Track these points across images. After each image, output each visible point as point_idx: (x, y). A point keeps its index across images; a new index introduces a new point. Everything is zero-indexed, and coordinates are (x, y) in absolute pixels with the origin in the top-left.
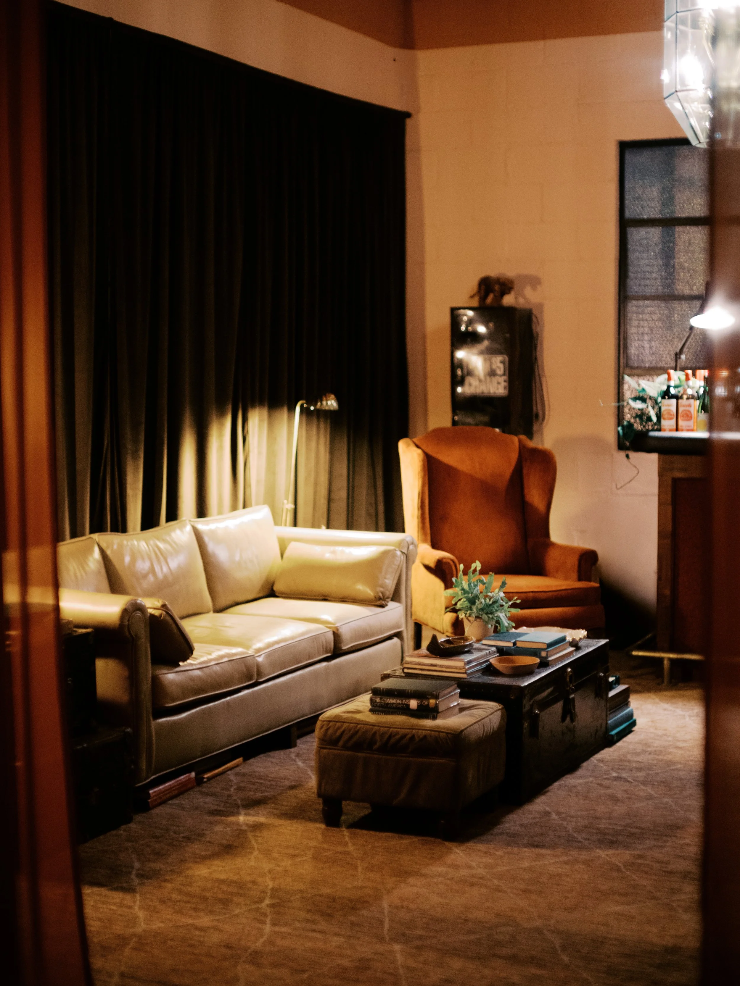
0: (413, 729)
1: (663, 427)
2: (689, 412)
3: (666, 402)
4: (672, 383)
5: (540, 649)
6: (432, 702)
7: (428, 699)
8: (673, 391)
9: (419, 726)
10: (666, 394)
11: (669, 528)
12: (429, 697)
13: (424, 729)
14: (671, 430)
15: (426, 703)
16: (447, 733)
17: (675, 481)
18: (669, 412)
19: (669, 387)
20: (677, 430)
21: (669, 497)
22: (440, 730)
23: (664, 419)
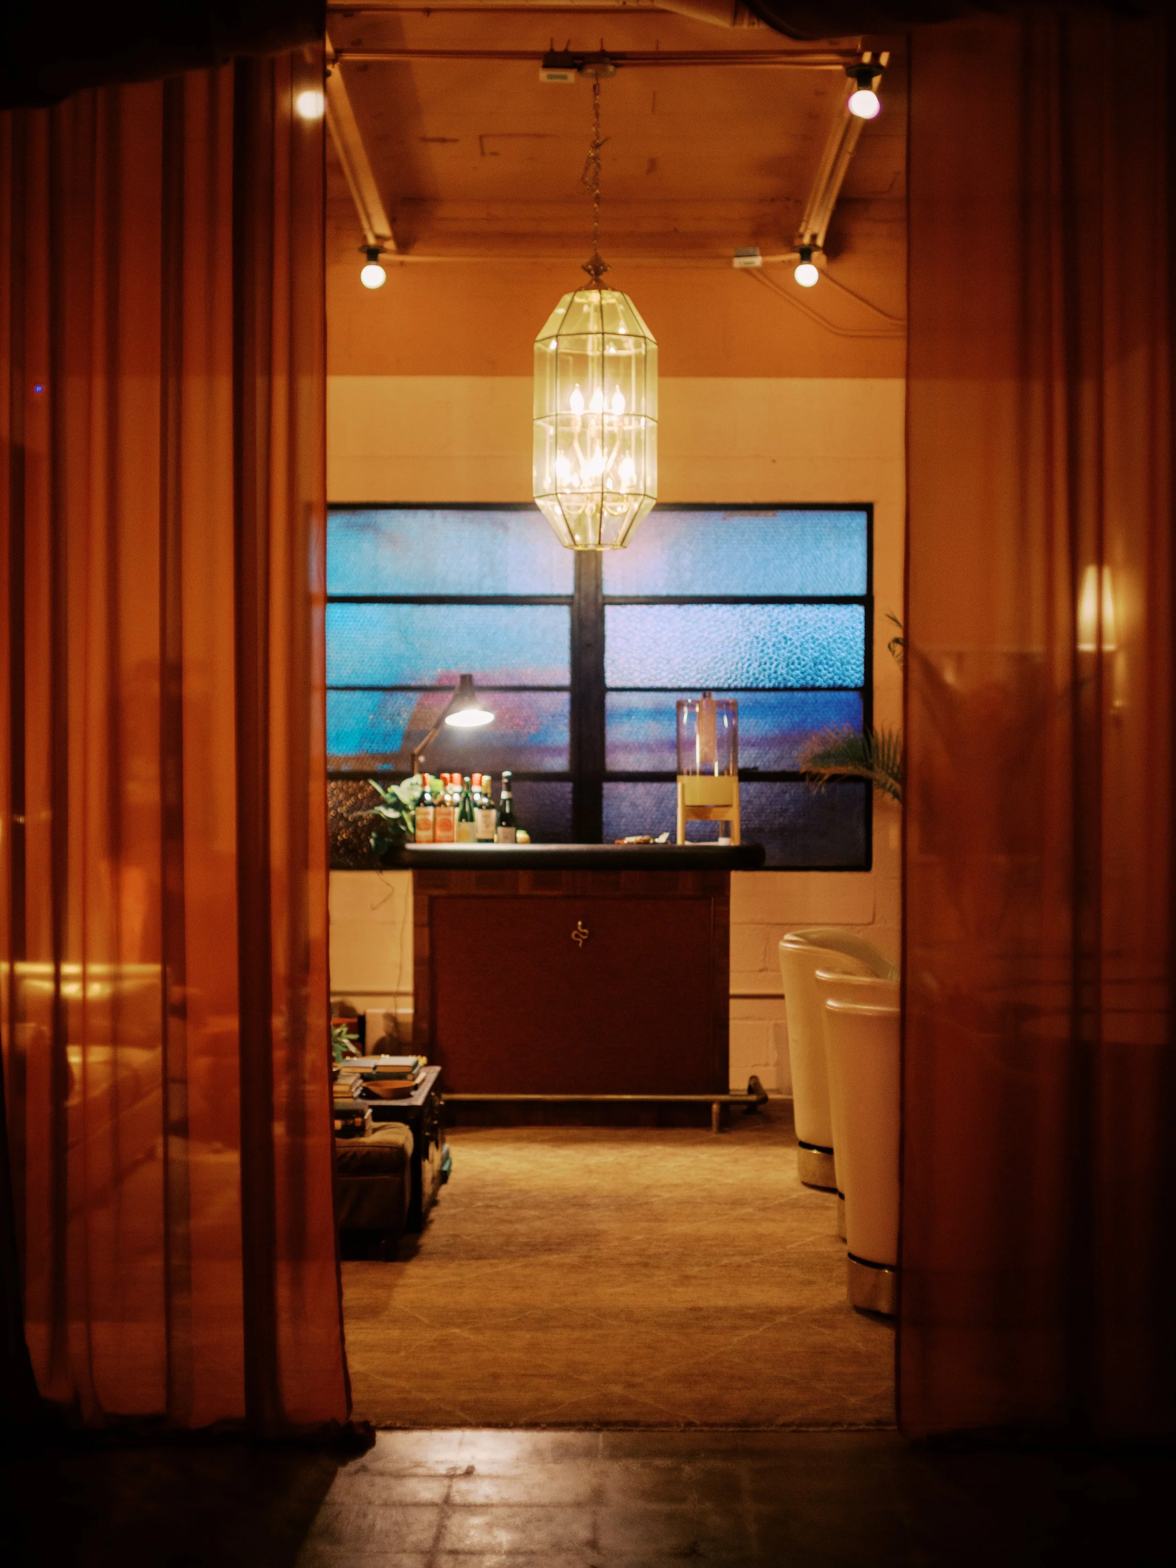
0: (353, 1146)
1: (417, 839)
2: (449, 821)
3: (422, 809)
4: (427, 789)
5: (405, 1072)
6: (358, 1120)
7: (353, 1118)
8: (428, 797)
9: (359, 1143)
10: (420, 802)
11: (426, 952)
12: (355, 1116)
13: (364, 1145)
14: (428, 842)
15: (351, 1122)
16: (391, 1147)
17: (432, 899)
18: (426, 821)
19: (424, 793)
20: (434, 841)
21: (425, 918)
22: (382, 1145)
23: (420, 829)
